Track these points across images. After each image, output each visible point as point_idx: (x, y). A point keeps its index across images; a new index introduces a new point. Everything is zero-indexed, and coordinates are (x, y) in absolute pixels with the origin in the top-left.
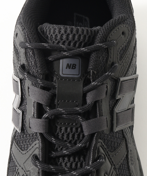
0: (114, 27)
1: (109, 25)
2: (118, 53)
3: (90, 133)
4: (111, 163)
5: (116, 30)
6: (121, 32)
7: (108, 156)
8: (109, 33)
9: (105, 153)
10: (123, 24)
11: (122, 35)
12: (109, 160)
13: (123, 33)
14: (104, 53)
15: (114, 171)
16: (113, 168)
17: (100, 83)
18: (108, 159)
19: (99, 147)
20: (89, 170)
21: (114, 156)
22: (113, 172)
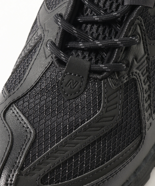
3: (131, 4)
4: (146, 50)
7: (144, 40)
9: (142, 36)
12: (144, 45)
15: (146, 61)
16: (145, 57)
18: (143, 43)
19: (136, 25)
20: (119, 45)
21: (152, 45)
22: (144, 61)
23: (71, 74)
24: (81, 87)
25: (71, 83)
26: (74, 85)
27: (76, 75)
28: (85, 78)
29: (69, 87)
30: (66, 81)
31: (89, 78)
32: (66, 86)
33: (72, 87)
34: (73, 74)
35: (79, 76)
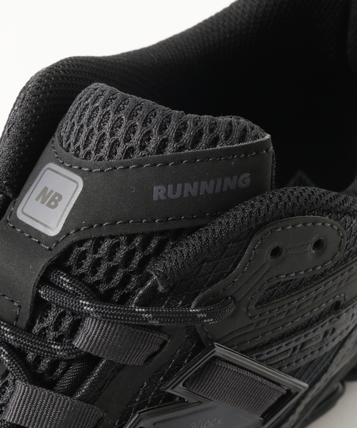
0: (304, 211)
1: (298, 197)
2: (266, 287)
5: (304, 224)
6: (314, 239)
8: (281, 218)
10: (337, 220)
11: (310, 247)
13: (318, 245)
14: (226, 256)
17: (156, 323)
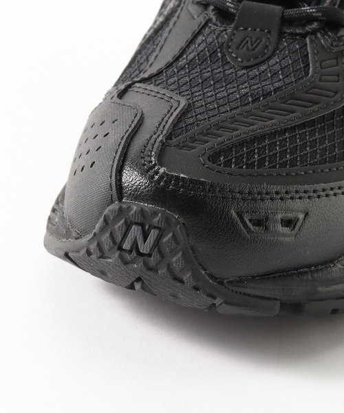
23: (246, 29)
24: (267, 46)
25: (247, 42)
26: (254, 45)
27: (255, 30)
28: (275, 33)
29: (245, 48)
30: (237, 39)
31: (281, 35)
32: (238, 48)
33: (250, 48)
34: (250, 29)
35: (262, 30)
